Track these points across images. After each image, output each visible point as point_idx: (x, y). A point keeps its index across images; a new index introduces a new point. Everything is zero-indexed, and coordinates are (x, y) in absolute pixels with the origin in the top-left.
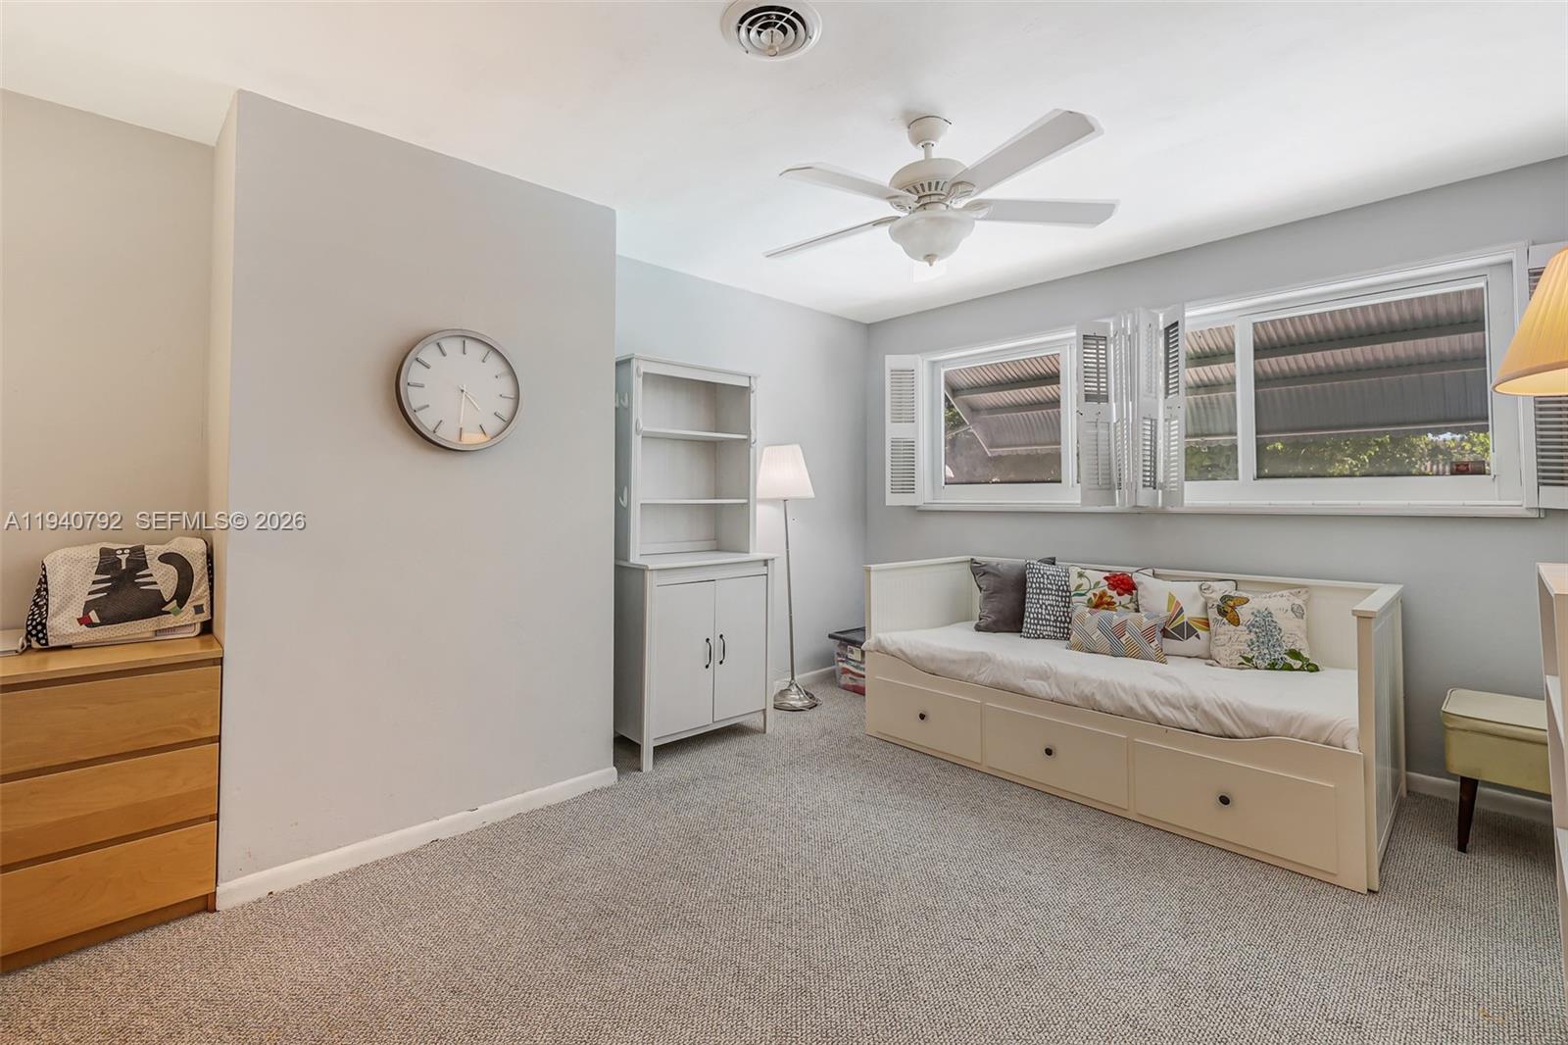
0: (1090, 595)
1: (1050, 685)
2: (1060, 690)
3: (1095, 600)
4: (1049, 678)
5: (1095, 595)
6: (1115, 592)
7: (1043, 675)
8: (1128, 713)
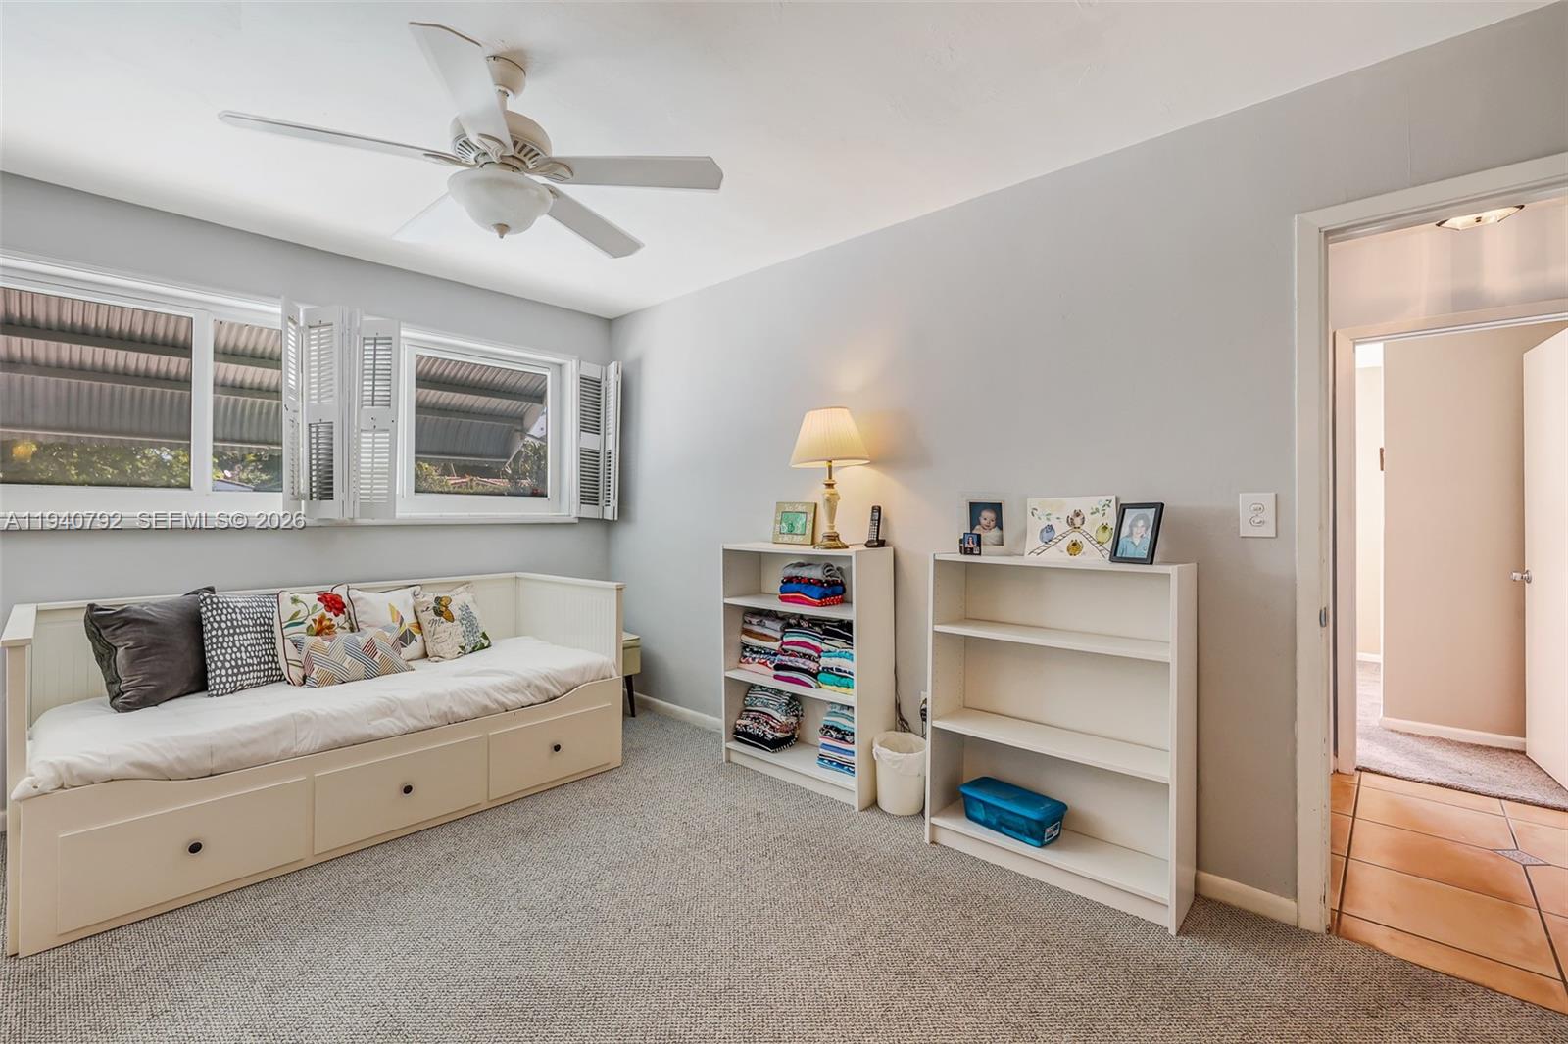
0: (309, 622)
1: (398, 719)
2: (415, 718)
3: (315, 626)
4: (392, 712)
5: (314, 620)
6: (332, 614)
7: (387, 710)
8: (487, 711)
